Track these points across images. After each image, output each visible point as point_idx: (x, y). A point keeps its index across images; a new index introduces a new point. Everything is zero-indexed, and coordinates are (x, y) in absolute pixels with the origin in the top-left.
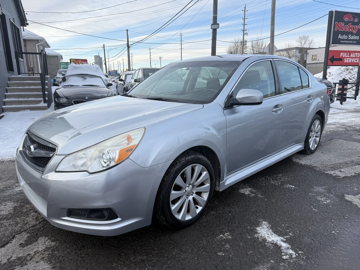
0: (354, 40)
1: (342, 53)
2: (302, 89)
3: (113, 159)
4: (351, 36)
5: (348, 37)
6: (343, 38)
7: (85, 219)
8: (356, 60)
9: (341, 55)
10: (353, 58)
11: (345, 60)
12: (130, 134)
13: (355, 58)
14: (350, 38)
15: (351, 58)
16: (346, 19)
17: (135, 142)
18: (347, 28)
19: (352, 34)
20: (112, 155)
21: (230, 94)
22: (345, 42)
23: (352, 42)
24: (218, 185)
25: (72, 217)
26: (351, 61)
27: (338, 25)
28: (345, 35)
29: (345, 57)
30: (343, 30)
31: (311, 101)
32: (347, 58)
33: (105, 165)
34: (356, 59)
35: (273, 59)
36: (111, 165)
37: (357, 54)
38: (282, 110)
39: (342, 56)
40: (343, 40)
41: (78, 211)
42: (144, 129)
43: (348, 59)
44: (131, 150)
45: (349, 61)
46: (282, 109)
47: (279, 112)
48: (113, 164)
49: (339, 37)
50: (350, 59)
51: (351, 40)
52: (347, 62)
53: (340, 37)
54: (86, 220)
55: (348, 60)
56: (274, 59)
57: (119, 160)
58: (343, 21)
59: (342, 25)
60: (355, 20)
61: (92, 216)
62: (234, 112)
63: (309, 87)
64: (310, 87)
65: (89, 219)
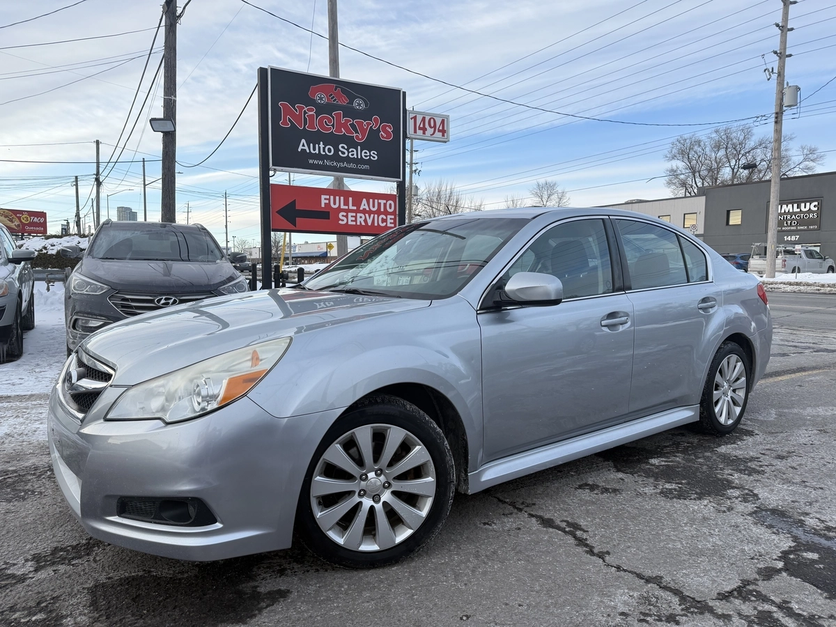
0: (361, 161)
1: (328, 197)
2: (688, 282)
3: (214, 397)
4: (348, 150)
5: (337, 150)
6: (317, 151)
7: (151, 520)
8: (384, 221)
9: (323, 202)
10: (370, 212)
11: (341, 217)
12: (257, 349)
13: (378, 212)
14: (343, 153)
15: (364, 212)
16: (321, 98)
17: (263, 366)
18: (329, 124)
19: (352, 144)
20: (213, 390)
21: (494, 282)
22: (327, 163)
23: (352, 166)
24: (465, 480)
25: (127, 516)
26: (365, 221)
27: (288, 112)
28: (325, 145)
29: (339, 210)
30: (312, 126)
31: (711, 311)
32: (348, 211)
33: (197, 408)
34: (382, 216)
35: (609, 216)
36: (209, 408)
37: (382, 202)
38: (629, 323)
39: (328, 205)
40: (319, 156)
41: (138, 505)
42: (288, 341)
43: (350, 214)
44: (254, 380)
45: (356, 221)
46: (626, 323)
47: (621, 328)
48: (214, 405)
49: (301, 147)
50: (359, 215)
51: (348, 159)
52: (350, 223)
53: (306, 148)
54: (151, 522)
55: (354, 219)
56: (611, 217)
57: (224, 399)
58: (310, 102)
59: (305, 113)
60: (355, 104)
61: (164, 515)
62: (503, 320)
63: (707, 279)
64: (710, 280)
65: (157, 521)
